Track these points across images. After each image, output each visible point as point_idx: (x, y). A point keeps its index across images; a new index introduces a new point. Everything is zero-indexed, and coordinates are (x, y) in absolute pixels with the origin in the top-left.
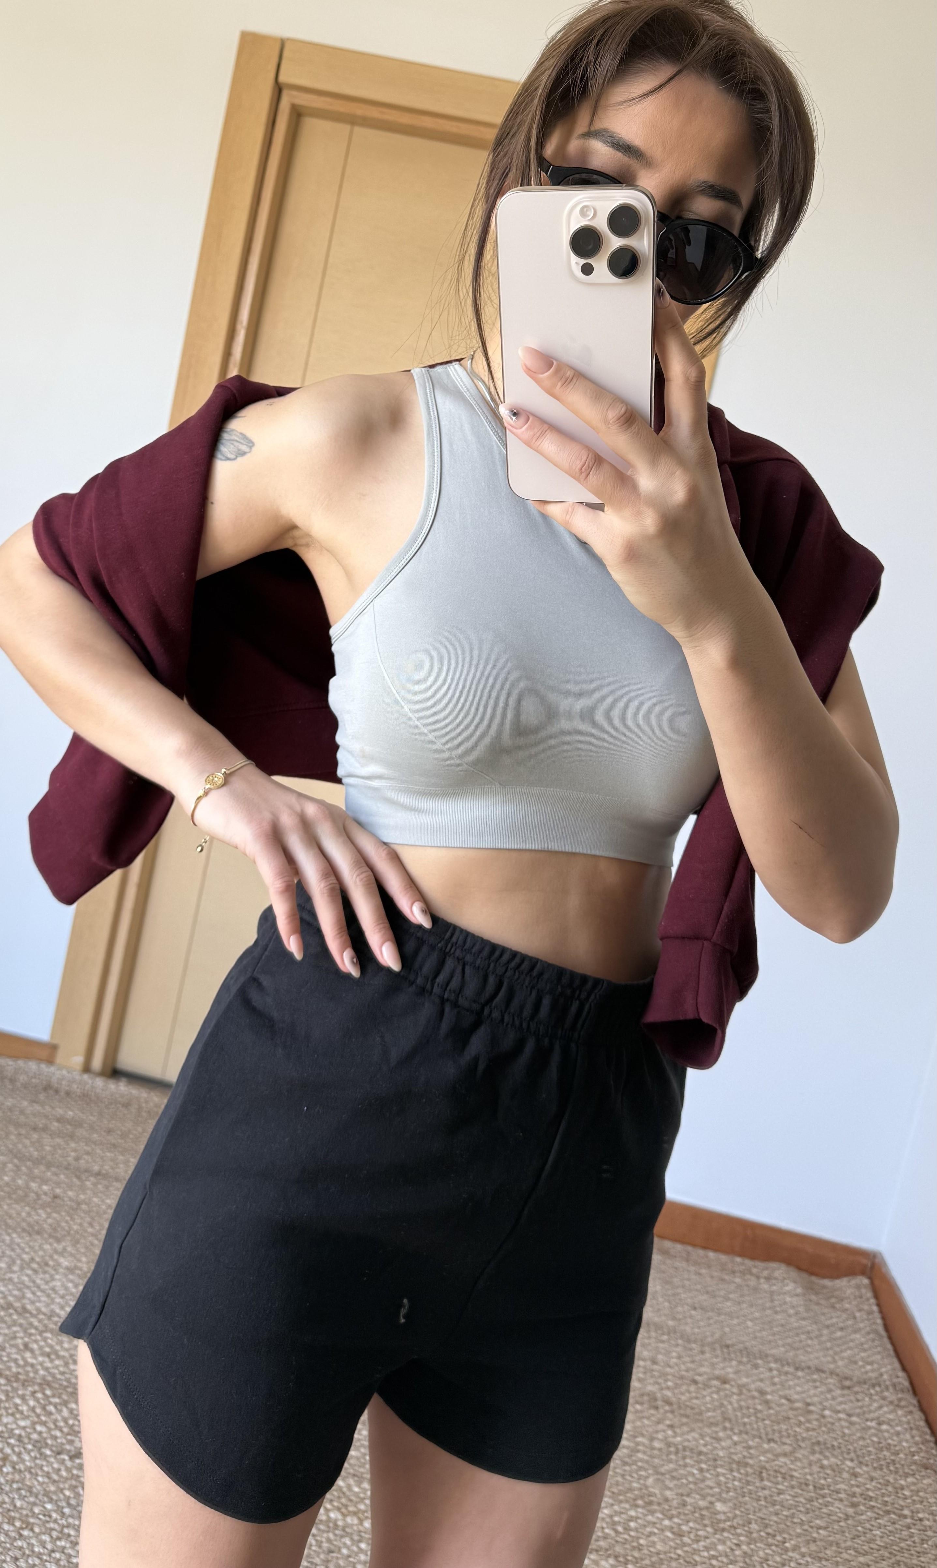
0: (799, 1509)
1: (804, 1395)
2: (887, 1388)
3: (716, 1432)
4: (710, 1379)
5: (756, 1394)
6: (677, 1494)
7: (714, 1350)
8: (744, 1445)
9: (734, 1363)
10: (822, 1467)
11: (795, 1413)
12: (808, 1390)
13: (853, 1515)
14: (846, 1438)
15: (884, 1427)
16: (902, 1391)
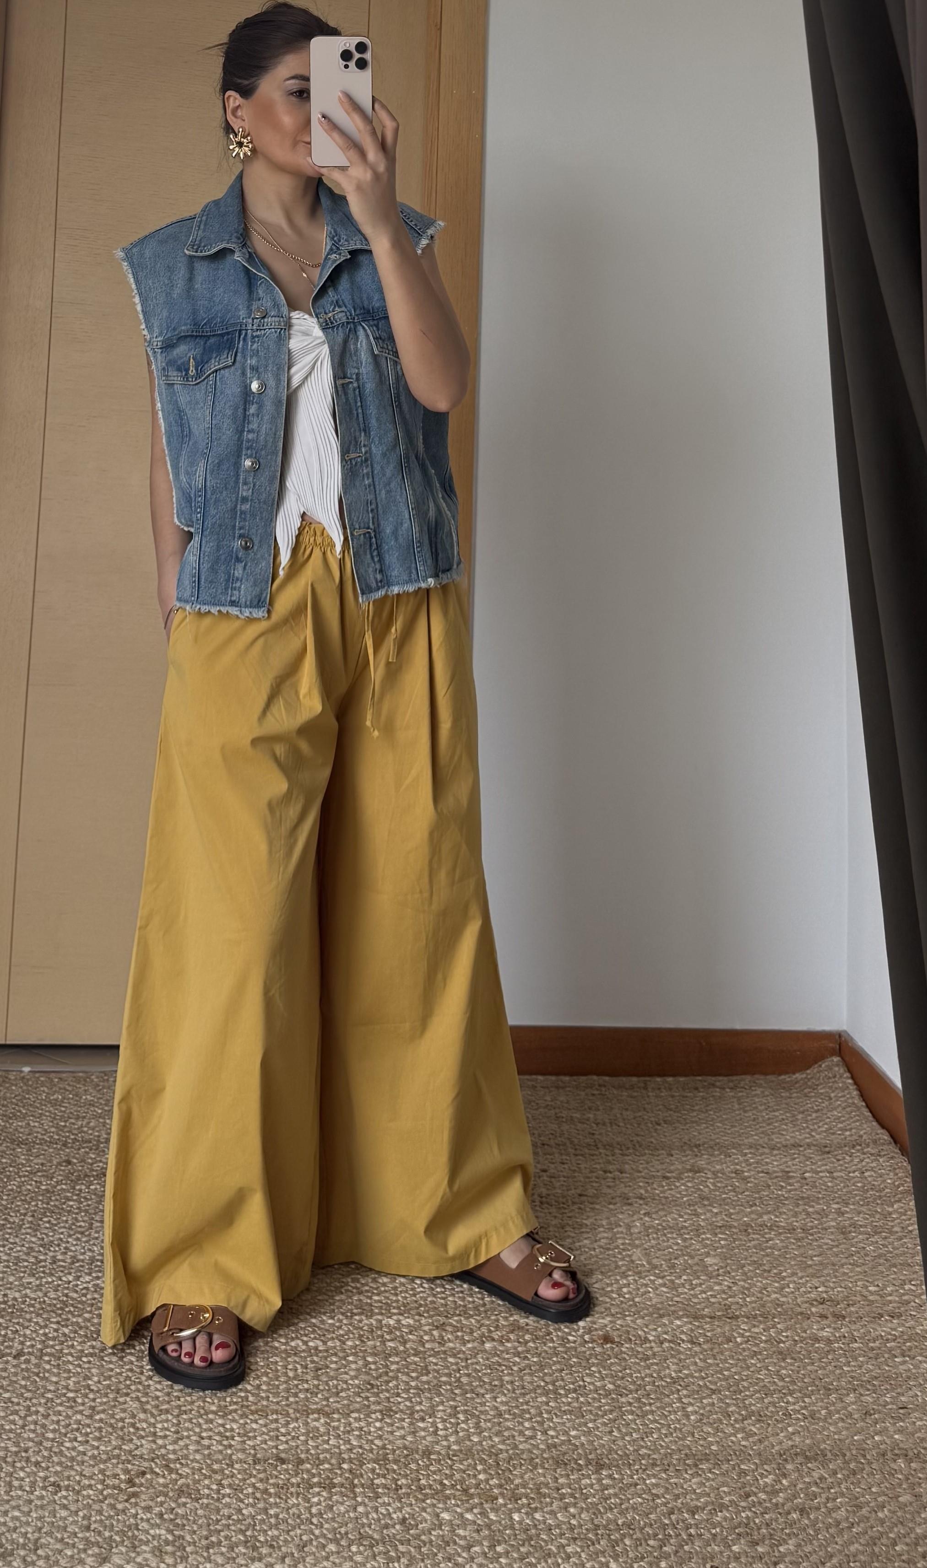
0: (790, 1247)
1: (781, 1167)
3: (696, 1210)
5: (732, 1175)
6: (665, 1260)
8: (726, 1214)
11: (775, 1181)
12: (787, 1162)
13: (845, 1241)
14: (830, 1189)
15: (868, 1174)
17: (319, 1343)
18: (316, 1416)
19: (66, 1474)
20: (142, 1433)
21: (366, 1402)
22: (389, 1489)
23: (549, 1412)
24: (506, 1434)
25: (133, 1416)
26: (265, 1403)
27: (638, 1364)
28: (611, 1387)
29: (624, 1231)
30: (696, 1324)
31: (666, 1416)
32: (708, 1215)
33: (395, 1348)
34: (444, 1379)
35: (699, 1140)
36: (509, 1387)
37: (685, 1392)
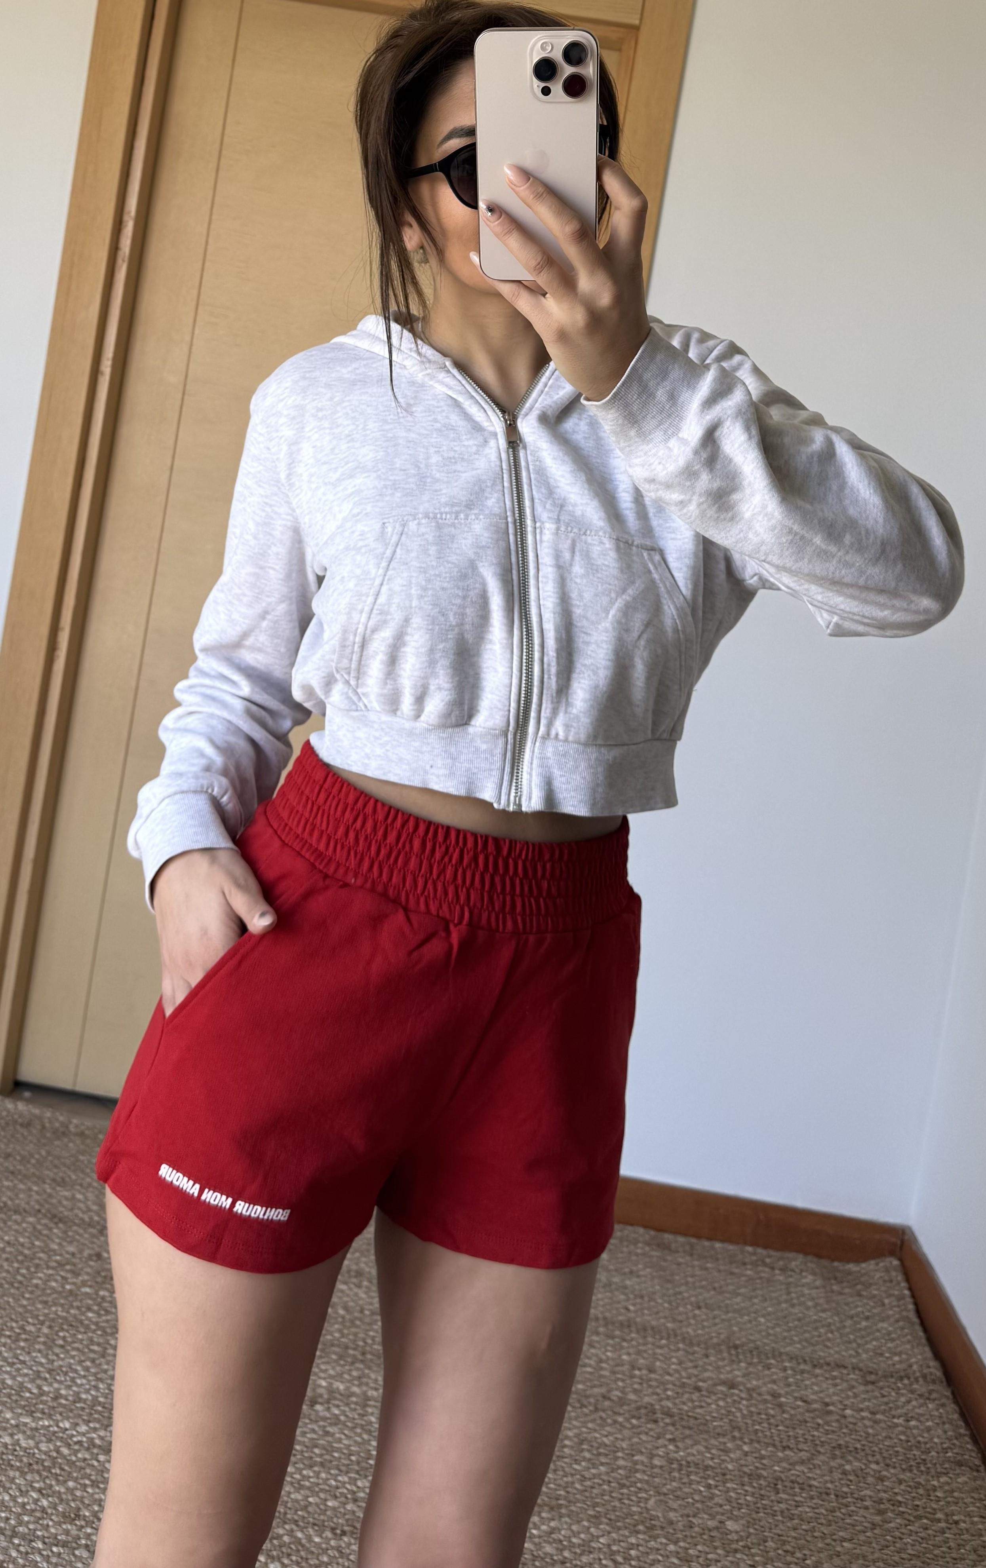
0: (819, 1521)
1: (821, 1395)
2: (917, 1380)
3: (725, 1443)
4: (715, 1385)
5: (769, 1397)
6: (682, 1516)
7: (721, 1351)
8: (757, 1455)
9: (743, 1364)
10: (845, 1473)
11: (812, 1415)
12: (828, 1389)
13: (881, 1523)
14: (870, 1439)
15: (913, 1423)
16: (934, 1382)
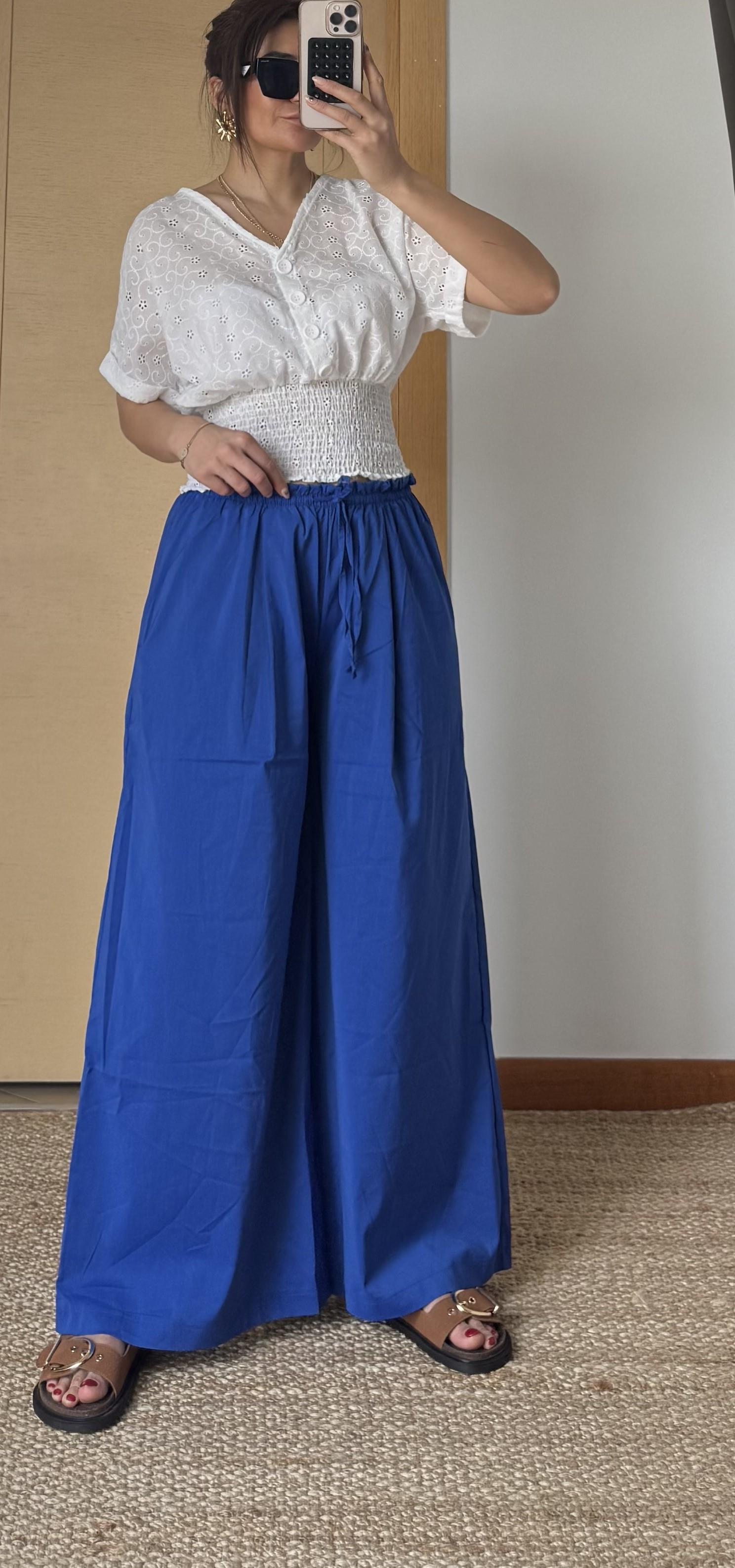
17: (299, 1391)
18: (295, 1466)
19: (33, 1527)
20: (113, 1485)
21: (348, 1452)
22: (370, 1542)
23: (540, 1462)
24: (495, 1484)
25: (104, 1468)
26: (241, 1453)
27: (638, 1412)
28: (609, 1436)
29: (625, 1273)
30: (700, 1369)
31: (667, 1466)
32: (718, 1255)
33: (379, 1396)
34: (432, 1427)
35: (707, 1177)
36: (500, 1436)
37: (688, 1441)
